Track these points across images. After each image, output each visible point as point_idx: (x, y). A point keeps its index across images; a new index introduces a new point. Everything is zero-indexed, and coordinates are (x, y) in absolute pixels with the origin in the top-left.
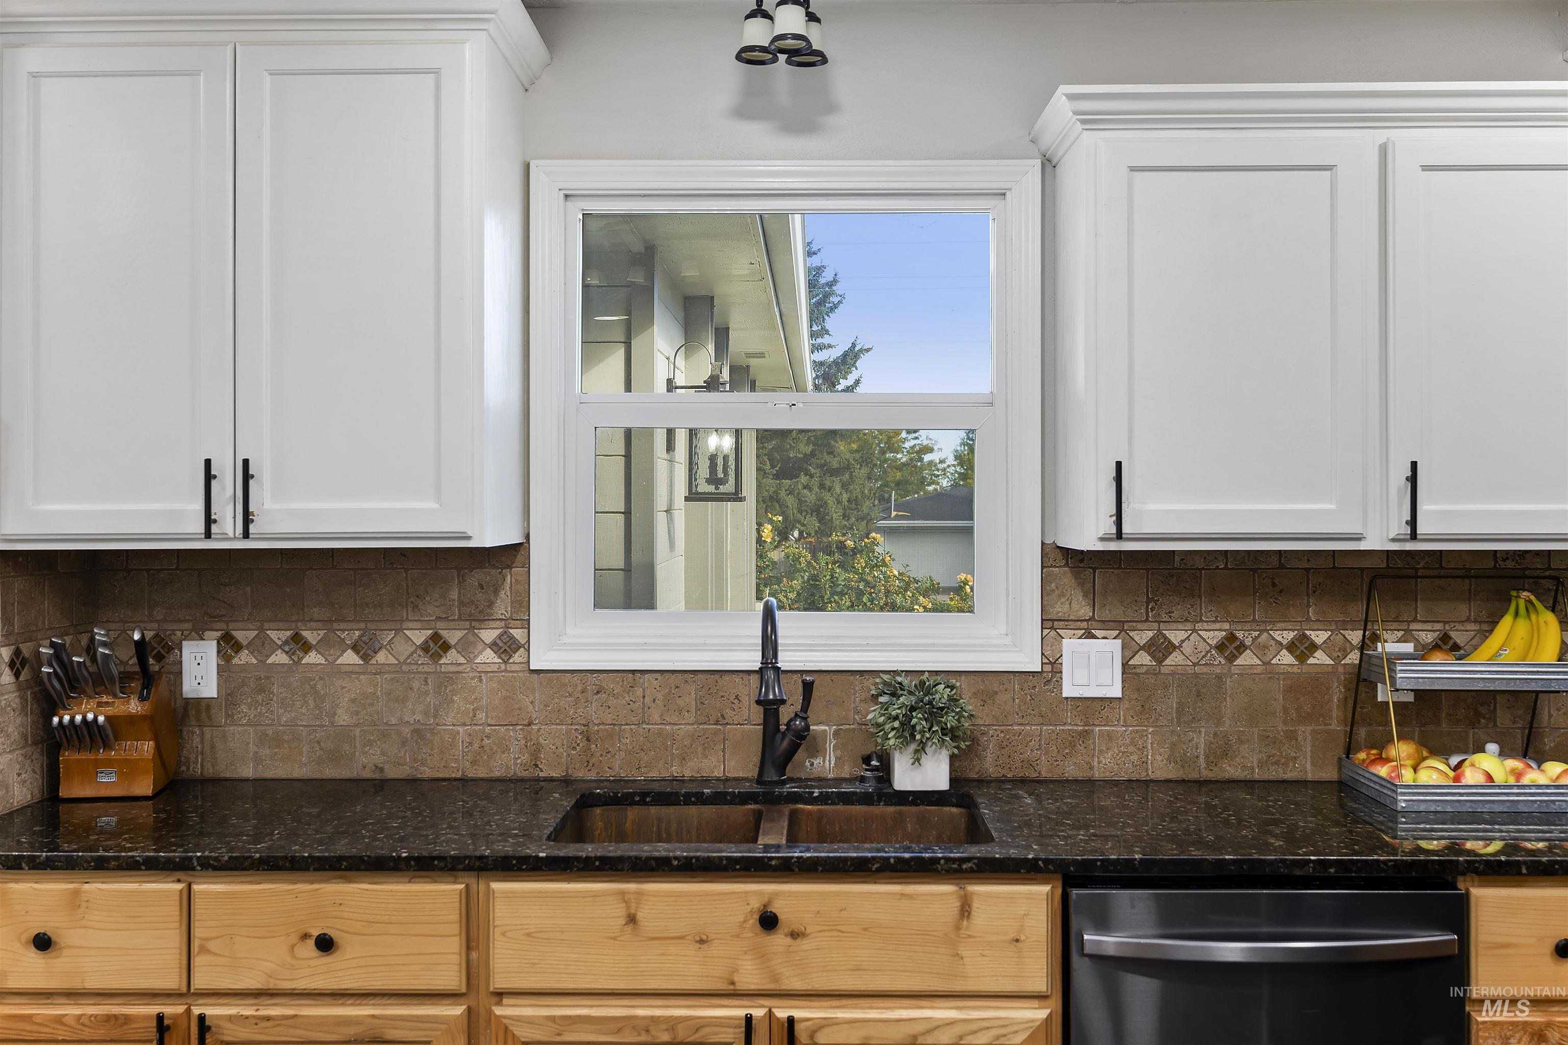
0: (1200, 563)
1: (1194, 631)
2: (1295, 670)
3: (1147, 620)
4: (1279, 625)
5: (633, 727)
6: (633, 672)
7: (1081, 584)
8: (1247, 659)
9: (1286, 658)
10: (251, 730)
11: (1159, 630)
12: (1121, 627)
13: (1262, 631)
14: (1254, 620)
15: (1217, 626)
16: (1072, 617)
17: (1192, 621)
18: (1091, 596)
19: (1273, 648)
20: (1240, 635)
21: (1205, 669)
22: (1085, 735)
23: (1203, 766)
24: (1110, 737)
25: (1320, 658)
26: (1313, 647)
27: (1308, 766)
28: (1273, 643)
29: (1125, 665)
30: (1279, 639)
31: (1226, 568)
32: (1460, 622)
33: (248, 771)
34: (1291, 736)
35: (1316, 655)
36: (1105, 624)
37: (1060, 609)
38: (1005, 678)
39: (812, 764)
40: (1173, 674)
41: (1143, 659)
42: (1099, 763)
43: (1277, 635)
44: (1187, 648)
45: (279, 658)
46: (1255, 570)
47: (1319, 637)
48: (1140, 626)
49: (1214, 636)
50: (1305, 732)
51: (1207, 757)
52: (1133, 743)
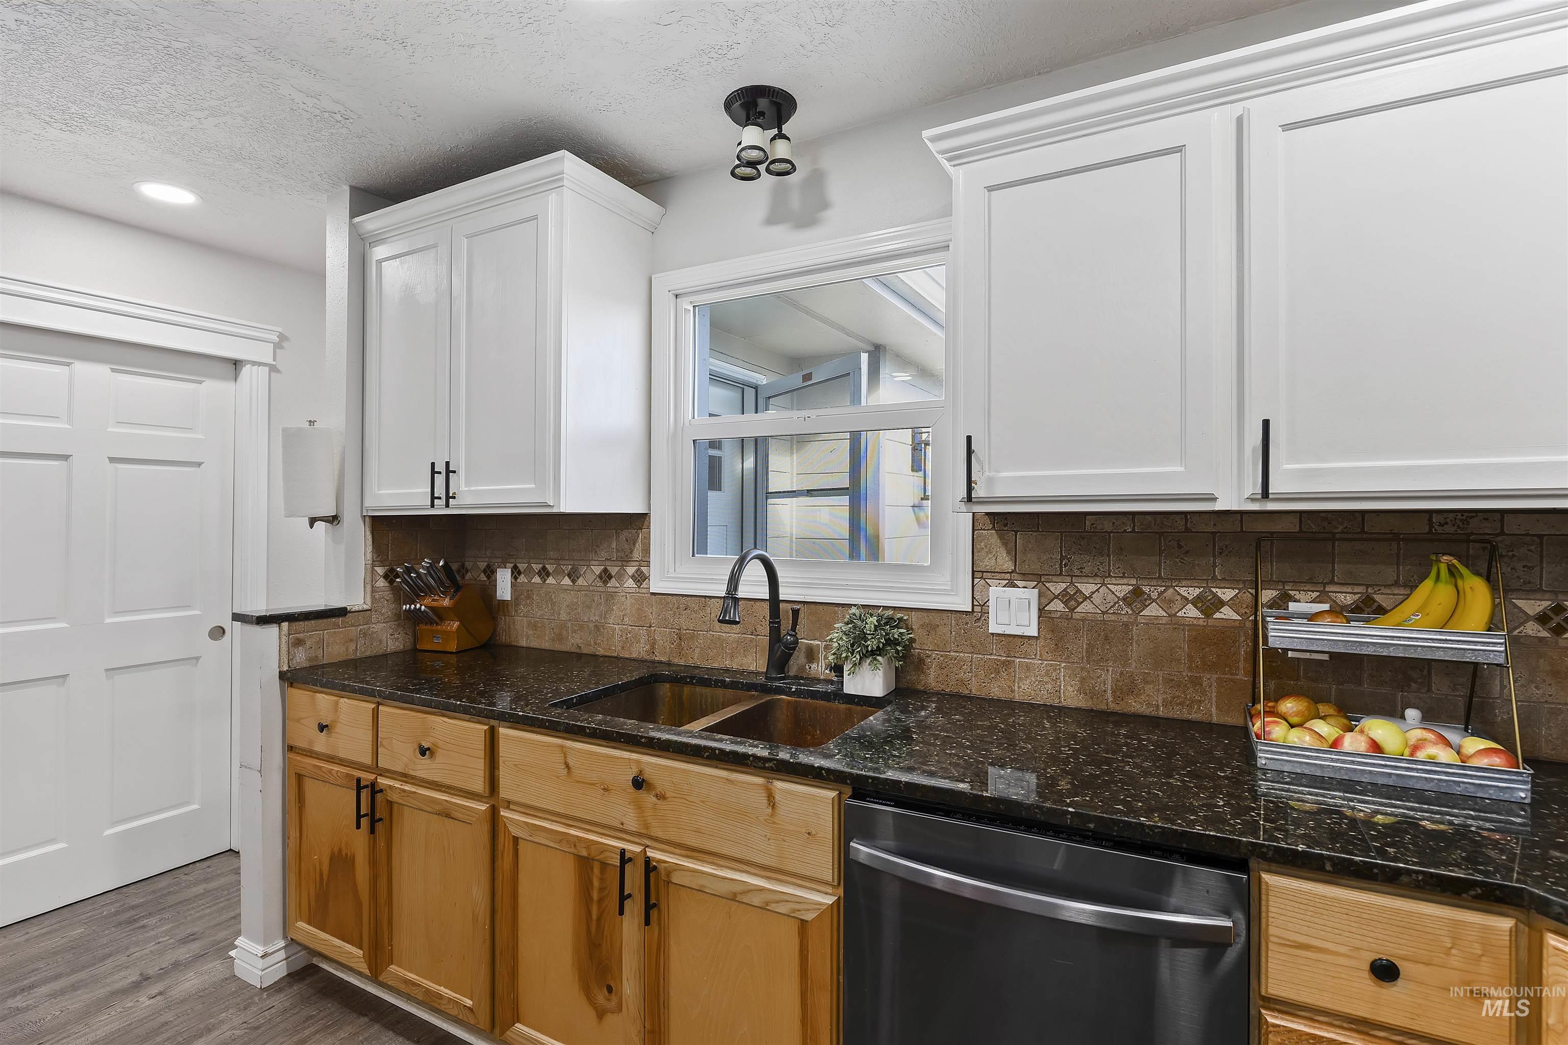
0: (1108, 526)
1: (1103, 584)
2: (1201, 622)
3: (1061, 574)
4: (1184, 583)
5: (704, 632)
6: (705, 597)
7: (1005, 544)
8: (1153, 610)
9: (1192, 612)
10: (525, 619)
11: (1071, 583)
12: (1037, 578)
13: (1167, 587)
14: (1160, 577)
15: (1125, 581)
16: (997, 570)
17: (1102, 576)
18: (1013, 553)
19: (1178, 605)
20: (1146, 589)
21: (1113, 618)
22: (1007, 664)
23: (1111, 699)
24: (1028, 668)
25: (1227, 613)
26: (1220, 604)
27: (1214, 710)
28: (1179, 598)
29: (1041, 611)
30: (1185, 594)
31: (1133, 531)
32: (1385, 586)
33: (523, 643)
34: (1196, 682)
35: (1222, 610)
36: (1025, 576)
37: (987, 563)
38: (944, 615)
39: (810, 668)
40: (1084, 620)
41: (1057, 606)
42: (1019, 688)
43: (1183, 591)
44: (1097, 598)
45: (537, 579)
46: (1161, 534)
47: (1227, 594)
48: (1054, 579)
49: (1122, 589)
50: (1210, 679)
51: (1114, 692)
52: (1047, 674)
